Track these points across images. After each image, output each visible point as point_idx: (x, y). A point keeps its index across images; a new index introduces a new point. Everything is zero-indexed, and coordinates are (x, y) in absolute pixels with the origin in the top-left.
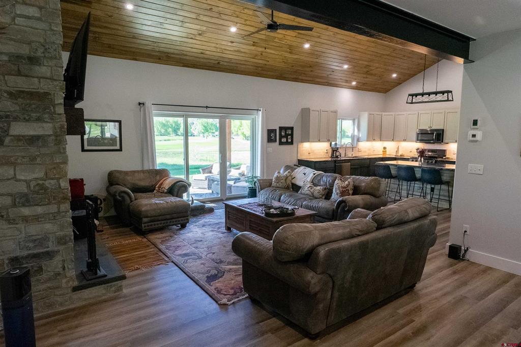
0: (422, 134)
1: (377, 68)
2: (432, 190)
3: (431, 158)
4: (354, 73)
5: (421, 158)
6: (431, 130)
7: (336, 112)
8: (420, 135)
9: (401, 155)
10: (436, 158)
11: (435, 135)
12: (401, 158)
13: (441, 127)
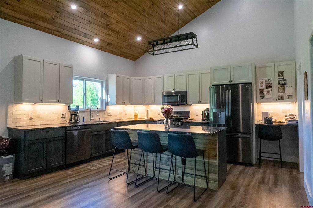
0: (168, 96)
1: (118, 22)
2: (184, 162)
3: (177, 119)
4: (90, 23)
5: (167, 119)
6: (175, 92)
7: (71, 67)
8: (166, 98)
9: (151, 118)
10: (182, 119)
11: (179, 96)
12: (151, 121)
13: (183, 89)
